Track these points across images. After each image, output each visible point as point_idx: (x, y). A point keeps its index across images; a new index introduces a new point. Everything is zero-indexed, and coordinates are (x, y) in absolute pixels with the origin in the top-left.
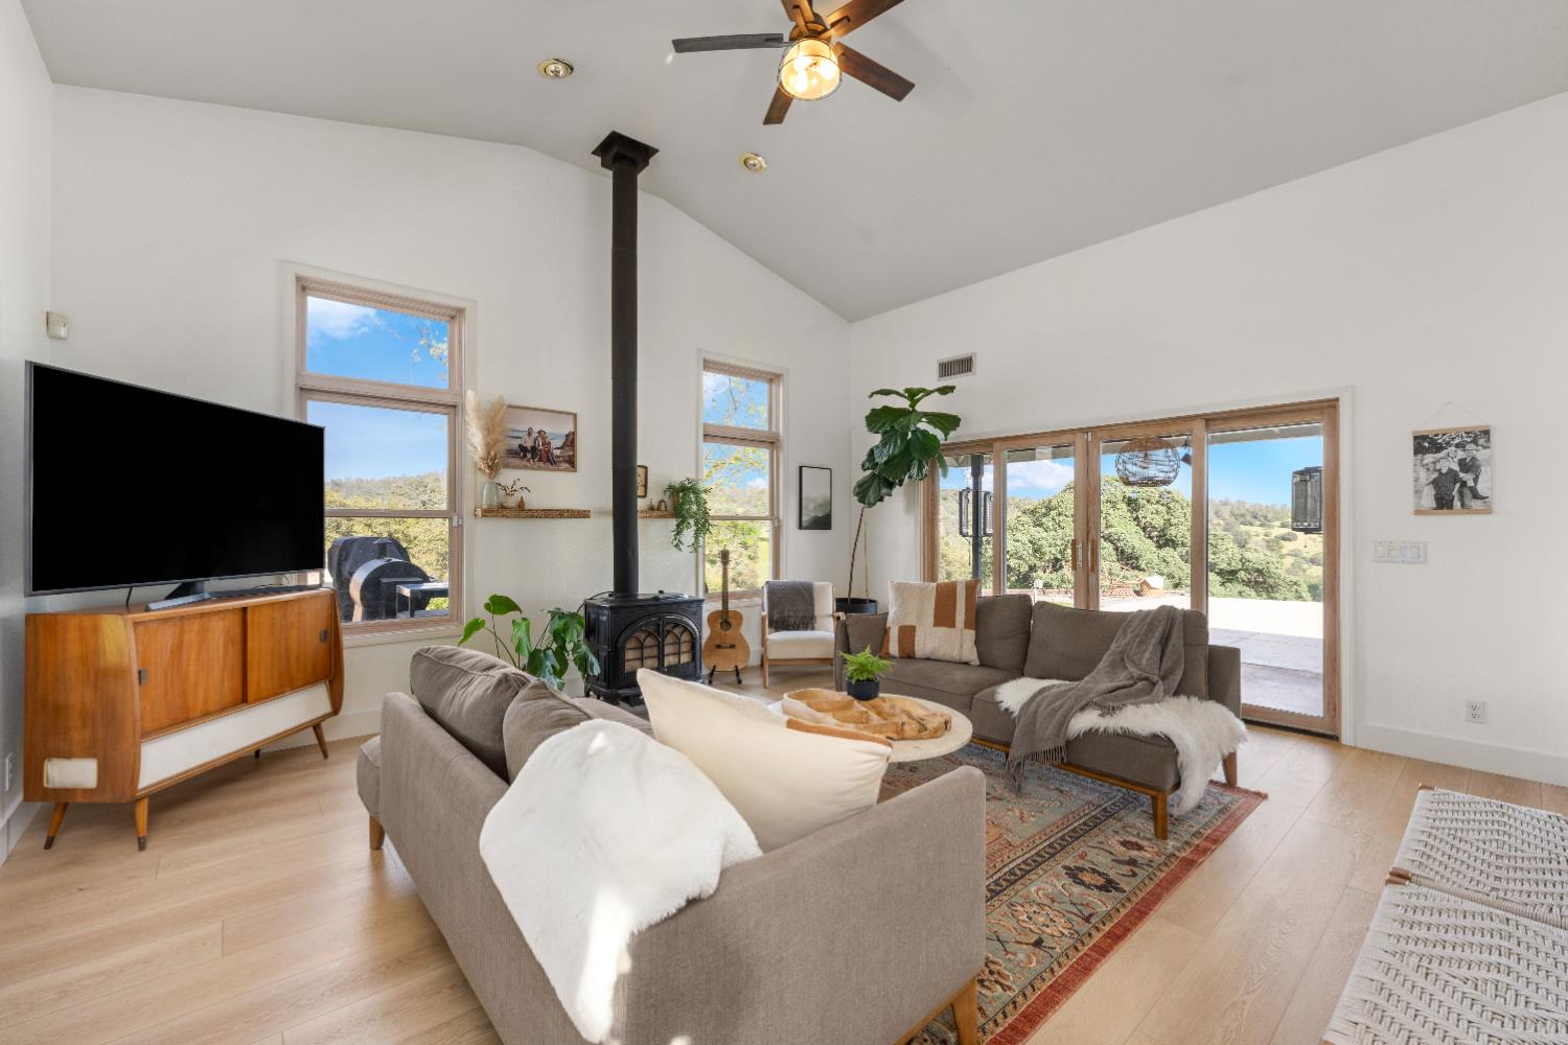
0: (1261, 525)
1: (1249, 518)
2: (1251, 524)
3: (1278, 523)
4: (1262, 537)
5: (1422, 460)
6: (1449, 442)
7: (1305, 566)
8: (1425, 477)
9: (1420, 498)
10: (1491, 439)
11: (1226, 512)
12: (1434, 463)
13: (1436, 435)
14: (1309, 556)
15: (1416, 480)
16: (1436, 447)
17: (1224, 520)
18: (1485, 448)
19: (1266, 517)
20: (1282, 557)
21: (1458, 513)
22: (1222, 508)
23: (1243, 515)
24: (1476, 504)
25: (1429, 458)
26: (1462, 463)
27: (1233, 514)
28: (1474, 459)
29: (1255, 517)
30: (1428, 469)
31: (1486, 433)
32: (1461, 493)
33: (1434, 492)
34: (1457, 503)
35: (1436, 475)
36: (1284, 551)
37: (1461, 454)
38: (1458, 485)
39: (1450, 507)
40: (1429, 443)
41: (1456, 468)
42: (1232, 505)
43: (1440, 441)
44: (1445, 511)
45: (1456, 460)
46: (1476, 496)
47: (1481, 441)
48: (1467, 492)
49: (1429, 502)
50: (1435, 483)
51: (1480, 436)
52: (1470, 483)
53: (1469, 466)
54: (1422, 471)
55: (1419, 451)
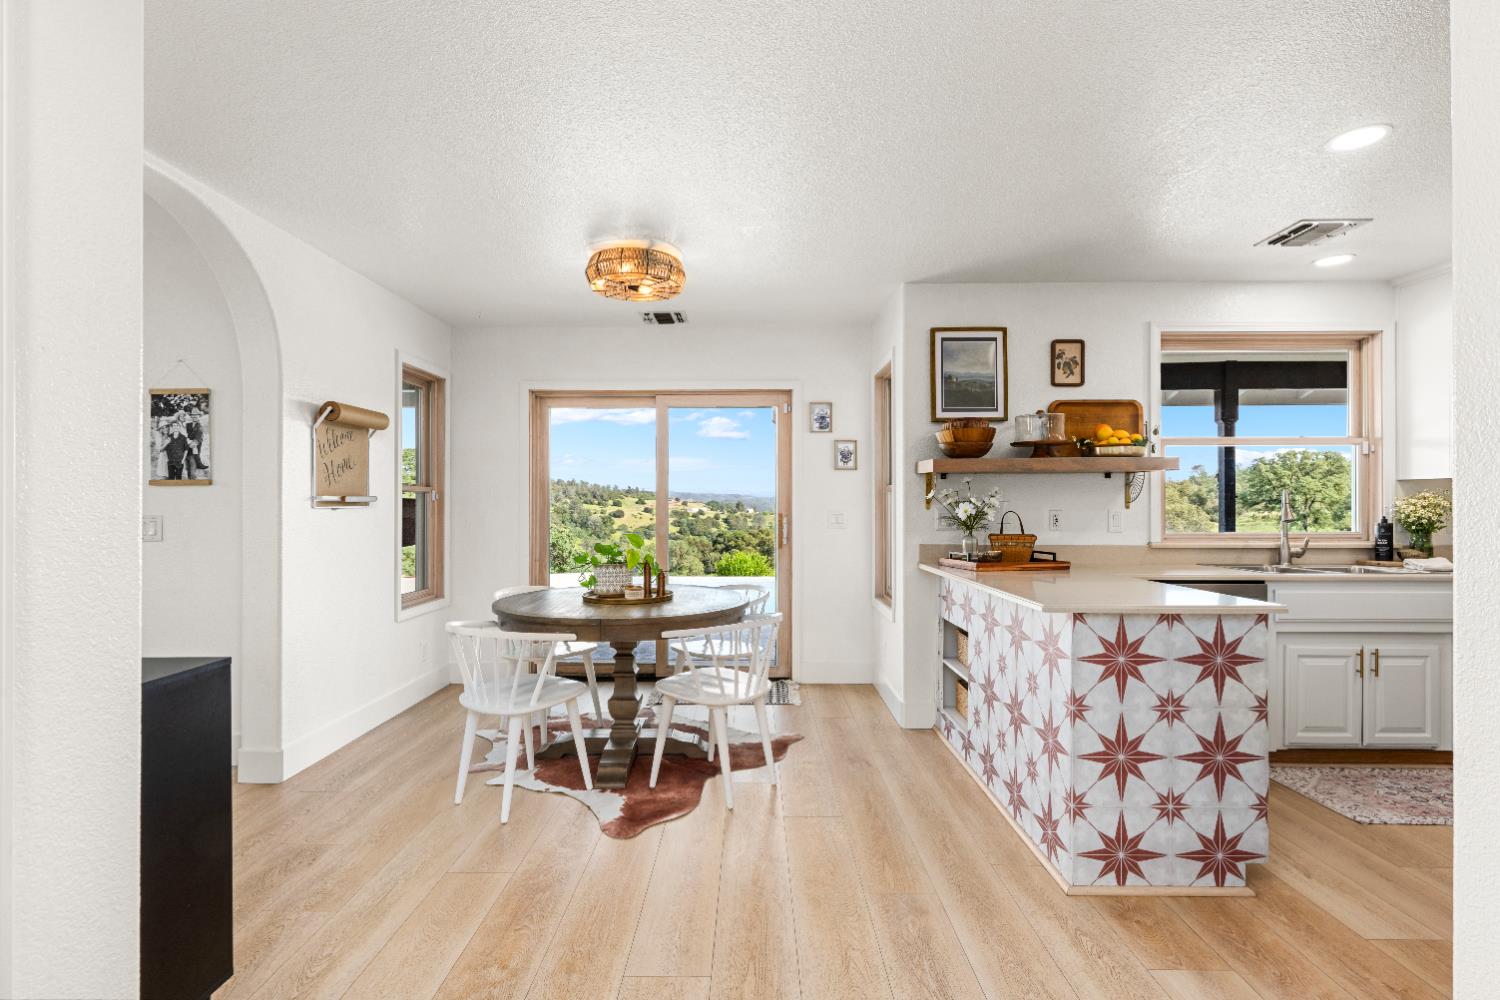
0: (599, 504)
1: (590, 498)
2: (592, 503)
3: (611, 502)
4: (599, 515)
5: (158, 423)
6: (178, 405)
8: (161, 442)
9: (156, 466)
10: (211, 404)
11: (572, 491)
12: (168, 426)
13: (169, 396)
14: (631, 531)
15: (153, 445)
16: (170, 410)
17: (570, 498)
18: (206, 413)
19: (602, 498)
20: (613, 532)
21: (185, 484)
22: (569, 488)
23: (585, 495)
24: (199, 474)
25: (164, 420)
26: (189, 427)
27: (577, 494)
28: (198, 424)
29: (595, 497)
30: (163, 434)
31: (206, 397)
32: (188, 461)
33: (167, 460)
34: (185, 472)
35: (168, 441)
36: (615, 527)
37: (188, 419)
38: (186, 452)
39: (179, 477)
40: (165, 404)
41: (185, 433)
42: (577, 485)
43: (172, 402)
44: (175, 481)
45: (184, 424)
46: (200, 466)
47: (203, 405)
48: (192, 461)
49: (162, 471)
50: (168, 449)
51: (202, 399)
52: (195, 451)
53: (194, 432)
54: (158, 435)
55: (156, 412)
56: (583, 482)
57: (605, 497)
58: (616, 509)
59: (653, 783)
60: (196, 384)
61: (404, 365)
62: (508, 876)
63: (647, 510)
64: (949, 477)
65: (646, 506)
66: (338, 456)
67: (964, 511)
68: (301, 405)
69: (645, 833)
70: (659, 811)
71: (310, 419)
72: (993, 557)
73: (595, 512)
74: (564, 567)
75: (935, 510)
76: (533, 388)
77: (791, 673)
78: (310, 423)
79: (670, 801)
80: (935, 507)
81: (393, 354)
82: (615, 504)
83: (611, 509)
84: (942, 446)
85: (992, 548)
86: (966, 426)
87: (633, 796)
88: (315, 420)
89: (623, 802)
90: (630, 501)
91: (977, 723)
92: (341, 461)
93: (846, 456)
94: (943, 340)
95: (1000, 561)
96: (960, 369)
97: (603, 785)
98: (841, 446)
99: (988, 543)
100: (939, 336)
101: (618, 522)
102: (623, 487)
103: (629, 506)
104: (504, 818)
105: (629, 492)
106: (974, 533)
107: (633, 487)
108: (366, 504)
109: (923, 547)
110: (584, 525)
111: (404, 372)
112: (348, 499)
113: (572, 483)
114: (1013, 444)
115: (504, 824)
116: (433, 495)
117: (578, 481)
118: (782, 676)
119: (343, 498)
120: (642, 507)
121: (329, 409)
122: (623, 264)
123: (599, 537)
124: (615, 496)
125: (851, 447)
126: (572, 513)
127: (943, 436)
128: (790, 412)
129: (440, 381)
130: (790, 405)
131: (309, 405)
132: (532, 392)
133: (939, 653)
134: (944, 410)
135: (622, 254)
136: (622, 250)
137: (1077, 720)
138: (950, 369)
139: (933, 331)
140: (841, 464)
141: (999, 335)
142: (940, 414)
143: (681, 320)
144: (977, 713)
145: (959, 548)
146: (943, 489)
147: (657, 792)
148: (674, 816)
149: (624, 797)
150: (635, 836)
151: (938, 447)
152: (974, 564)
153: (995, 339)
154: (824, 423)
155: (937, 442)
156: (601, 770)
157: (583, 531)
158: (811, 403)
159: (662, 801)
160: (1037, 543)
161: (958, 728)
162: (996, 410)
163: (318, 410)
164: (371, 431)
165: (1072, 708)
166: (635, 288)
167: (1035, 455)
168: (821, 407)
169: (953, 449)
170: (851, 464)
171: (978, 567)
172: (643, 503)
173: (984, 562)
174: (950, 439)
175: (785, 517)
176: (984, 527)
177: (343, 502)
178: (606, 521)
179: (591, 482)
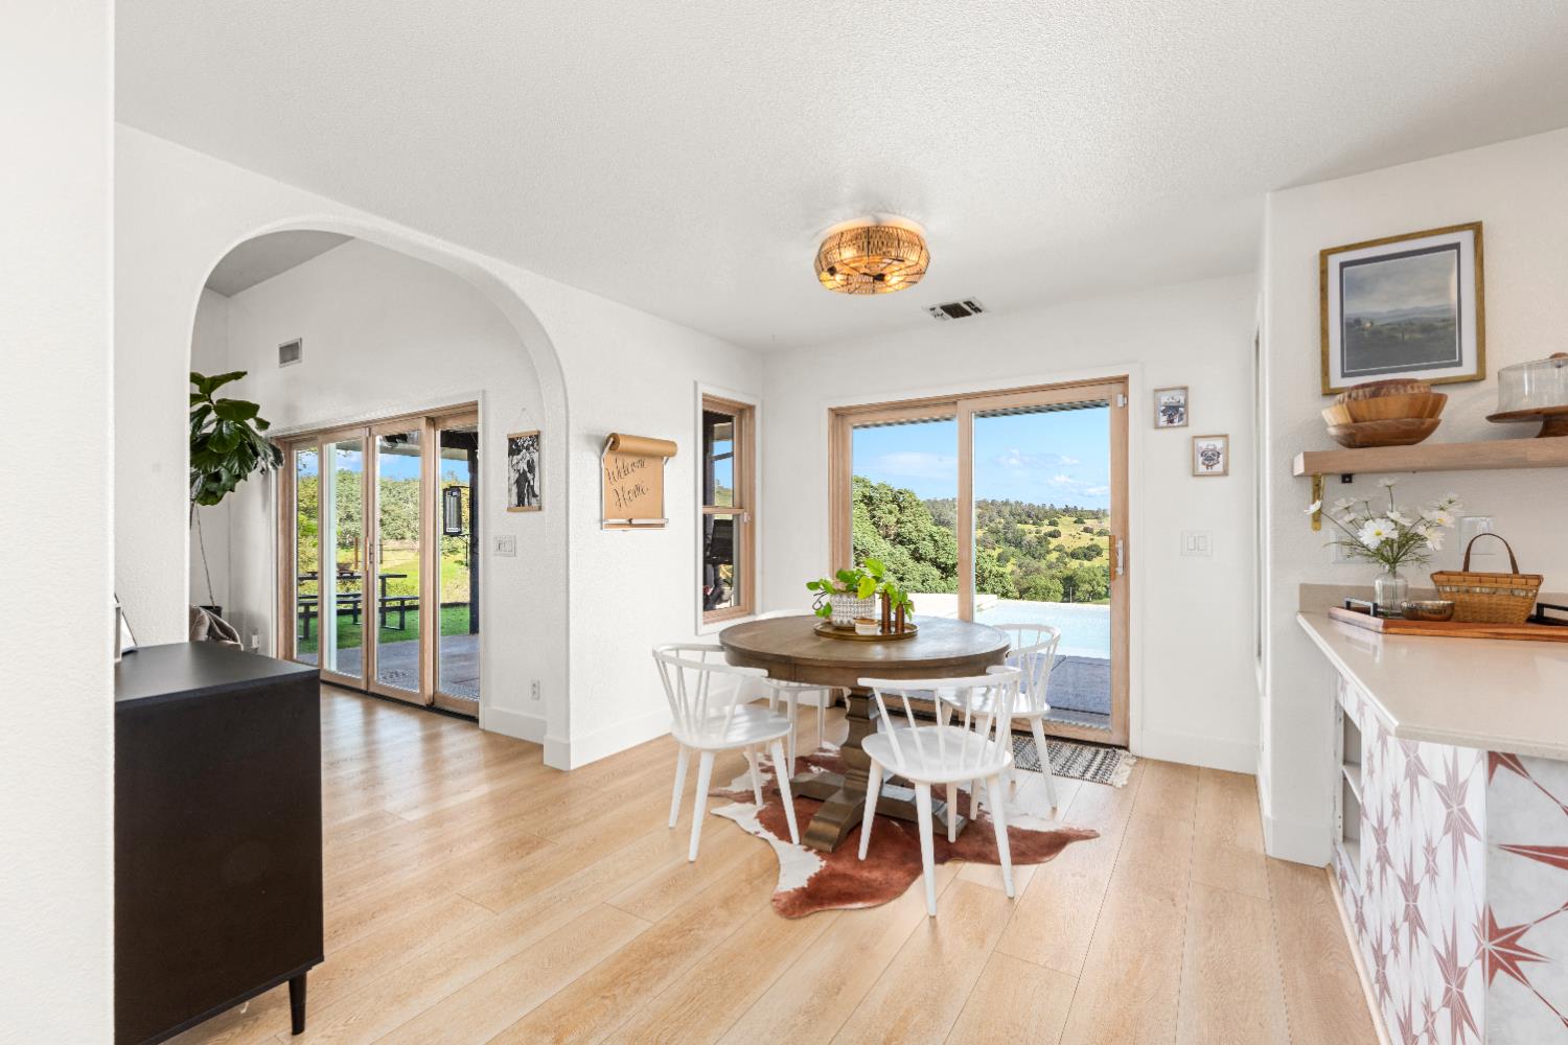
0: (1034, 524)
1: (1024, 517)
2: (1026, 523)
3: (1047, 522)
4: (1034, 534)
7: (1067, 560)
11: (1006, 510)
12: (517, 464)
14: (1069, 551)
17: (1004, 518)
18: (538, 451)
19: (1037, 517)
20: (1048, 552)
22: (1004, 508)
23: (1019, 515)
24: (534, 502)
26: (528, 463)
27: (1011, 513)
28: (533, 460)
29: (1029, 516)
32: (528, 491)
33: (517, 491)
34: (526, 501)
35: (517, 475)
36: (1051, 547)
37: (528, 456)
38: (527, 484)
39: (523, 505)
41: (526, 468)
42: (1011, 505)
44: (521, 508)
45: (526, 461)
46: (535, 496)
48: (530, 491)
49: (515, 501)
50: (517, 482)
51: (536, 438)
52: (532, 483)
53: (531, 466)
54: (512, 474)
55: (512, 453)
56: (1017, 502)
57: (1040, 516)
58: (1052, 528)
59: (862, 855)
60: (532, 429)
61: (704, 395)
62: (649, 924)
63: (1086, 530)
64: (1354, 478)
65: (1085, 525)
66: (629, 482)
67: (1372, 534)
68: (590, 438)
69: (812, 917)
70: (845, 894)
71: (598, 451)
72: (1430, 611)
73: (1030, 531)
74: (985, 586)
75: (1329, 532)
76: (833, 406)
77: (1127, 742)
78: (599, 454)
79: (868, 884)
80: (1326, 525)
81: (692, 385)
82: (1051, 524)
83: (1046, 529)
84: (1333, 431)
85: (1438, 594)
86: (1375, 395)
87: (833, 864)
88: (603, 451)
89: (817, 870)
90: (1068, 520)
91: (1370, 888)
92: (633, 488)
93: (1210, 458)
94: (1343, 265)
95: (1448, 619)
96: (1379, 305)
97: (811, 843)
98: (1203, 444)
99: (1430, 585)
100: (1334, 262)
101: (1054, 542)
102: (1059, 506)
103: (1066, 526)
104: (692, 857)
105: (1067, 511)
106: (1398, 569)
107: (1071, 506)
108: (662, 525)
109: (1305, 589)
110: (1018, 544)
111: (704, 400)
112: (634, 522)
113: (1006, 503)
114: (1492, 418)
115: (692, 862)
116: (746, 518)
117: (1012, 501)
118: (1117, 743)
119: (630, 520)
120: (1081, 527)
121: (612, 440)
122: (842, 250)
123: (1033, 557)
124: (1051, 516)
125: (1219, 444)
126: (1006, 533)
127: (1333, 416)
128: (1126, 405)
129: (751, 408)
130: (1126, 395)
131: (598, 437)
132: (831, 410)
133: (1335, 754)
134: (1344, 375)
135: (840, 239)
136: (842, 233)
137: (1500, 973)
138: (1358, 307)
139: (1325, 255)
140: (1202, 469)
141: (1466, 239)
142: (1337, 381)
143: (977, 310)
144: (1369, 873)
145: (1370, 592)
146: (1340, 498)
147: (862, 868)
148: (860, 905)
149: (824, 863)
150: (800, 918)
151: (1327, 433)
152: (1379, 621)
153: (1457, 246)
154: (1173, 413)
155: (1326, 425)
156: (813, 825)
157: (1018, 550)
158: (1156, 391)
159: (860, 881)
160: (1542, 590)
161: (1352, 885)
162: (1459, 364)
163: (604, 441)
164: (665, 458)
165: (1489, 946)
166: (880, 277)
167: (1544, 434)
168: (1172, 393)
169: (1351, 435)
170: (1218, 468)
171: (1386, 626)
172: (1082, 523)
173: (1405, 618)
174: (1345, 419)
175: (1120, 538)
176: (1421, 560)
177: (630, 523)
178: (1042, 541)
179: (1026, 502)
